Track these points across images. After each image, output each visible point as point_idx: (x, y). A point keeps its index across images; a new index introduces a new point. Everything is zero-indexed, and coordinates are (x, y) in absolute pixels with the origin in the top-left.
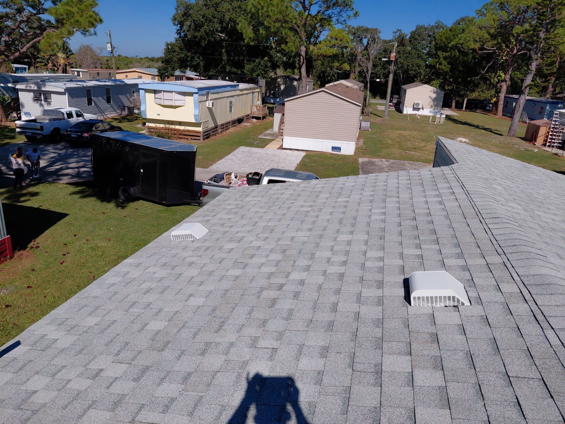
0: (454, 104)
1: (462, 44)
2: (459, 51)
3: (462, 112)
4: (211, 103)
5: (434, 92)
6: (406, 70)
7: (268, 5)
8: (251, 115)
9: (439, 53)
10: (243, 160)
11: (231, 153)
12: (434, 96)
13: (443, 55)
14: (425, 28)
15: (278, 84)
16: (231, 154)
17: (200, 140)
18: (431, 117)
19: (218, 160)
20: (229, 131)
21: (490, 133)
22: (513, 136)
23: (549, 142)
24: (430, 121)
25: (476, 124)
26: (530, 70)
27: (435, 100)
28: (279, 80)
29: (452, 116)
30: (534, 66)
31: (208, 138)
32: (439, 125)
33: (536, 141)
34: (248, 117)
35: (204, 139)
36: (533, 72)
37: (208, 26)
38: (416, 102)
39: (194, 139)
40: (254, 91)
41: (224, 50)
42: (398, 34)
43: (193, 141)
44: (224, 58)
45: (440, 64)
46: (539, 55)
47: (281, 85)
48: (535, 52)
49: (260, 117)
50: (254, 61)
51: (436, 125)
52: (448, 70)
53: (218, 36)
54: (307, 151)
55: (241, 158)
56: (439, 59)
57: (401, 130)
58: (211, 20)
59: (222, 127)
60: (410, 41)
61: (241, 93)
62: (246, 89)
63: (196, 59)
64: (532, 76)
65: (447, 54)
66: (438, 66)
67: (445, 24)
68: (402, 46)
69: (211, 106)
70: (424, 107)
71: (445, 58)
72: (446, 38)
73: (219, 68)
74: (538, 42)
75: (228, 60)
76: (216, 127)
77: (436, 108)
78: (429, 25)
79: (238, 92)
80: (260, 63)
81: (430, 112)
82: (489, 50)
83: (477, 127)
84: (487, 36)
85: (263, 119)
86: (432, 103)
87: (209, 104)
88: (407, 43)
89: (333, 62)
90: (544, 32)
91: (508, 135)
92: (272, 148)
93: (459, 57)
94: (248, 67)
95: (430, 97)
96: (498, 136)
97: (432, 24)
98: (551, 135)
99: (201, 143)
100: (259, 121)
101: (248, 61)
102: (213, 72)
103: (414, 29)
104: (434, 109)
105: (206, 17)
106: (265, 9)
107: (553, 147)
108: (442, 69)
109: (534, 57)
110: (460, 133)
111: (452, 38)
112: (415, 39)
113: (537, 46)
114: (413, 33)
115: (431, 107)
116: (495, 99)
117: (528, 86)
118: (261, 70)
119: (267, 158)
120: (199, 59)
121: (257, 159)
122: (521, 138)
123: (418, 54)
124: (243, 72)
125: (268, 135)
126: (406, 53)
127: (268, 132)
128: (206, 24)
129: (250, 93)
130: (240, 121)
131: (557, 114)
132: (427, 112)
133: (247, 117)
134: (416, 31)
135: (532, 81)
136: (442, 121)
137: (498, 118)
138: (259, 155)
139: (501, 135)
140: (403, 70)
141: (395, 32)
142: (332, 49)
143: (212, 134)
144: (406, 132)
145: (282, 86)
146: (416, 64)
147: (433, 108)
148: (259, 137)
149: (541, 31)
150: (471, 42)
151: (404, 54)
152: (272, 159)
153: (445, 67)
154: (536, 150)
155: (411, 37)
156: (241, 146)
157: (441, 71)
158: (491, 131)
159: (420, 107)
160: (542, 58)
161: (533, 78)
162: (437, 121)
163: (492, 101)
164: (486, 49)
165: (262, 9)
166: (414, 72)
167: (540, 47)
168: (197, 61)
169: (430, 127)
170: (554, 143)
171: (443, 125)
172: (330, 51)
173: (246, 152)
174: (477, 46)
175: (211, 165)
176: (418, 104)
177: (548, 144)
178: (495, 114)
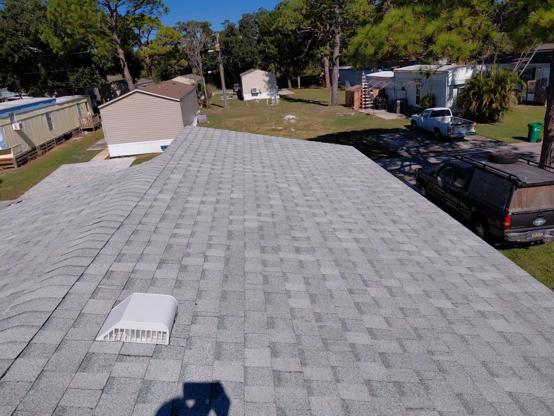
0: (290, 84)
1: (282, 27)
2: (282, 34)
3: (298, 90)
4: (18, 125)
5: (266, 76)
6: (243, 59)
7: (66, 12)
8: (81, 128)
9: (266, 38)
10: (62, 180)
11: (49, 174)
12: (267, 79)
13: (269, 39)
14: (250, 16)
15: (113, 90)
16: (49, 176)
17: (14, 167)
18: (267, 100)
19: (31, 187)
20: (53, 150)
21: (318, 105)
22: (336, 104)
23: (364, 104)
24: (267, 104)
25: (307, 99)
26: (335, 43)
27: (269, 83)
28: (112, 86)
29: (288, 95)
30: (338, 39)
31: (24, 164)
32: (275, 106)
33: (353, 105)
34: (78, 131)
35: (19, 166)
36: (339, 45)
37: (11, 41)
38: (253, 87)
39: (7, 168)
40: (79, 102)
41: (40, 65)
42: (227, 24)
43: (5, 171)
44: (42, 73)
45: (269, 48)
46: (340, 29)
47: (116, 91)
48: (336, 26)
49: (92, 128)
50: (77, 71)
51: (272, 106)
52: (276, 53)
53: (27, 51)
54: (138, 155)
55: (60, 178)
56: (267, 44)
57: (239, 117)
58: (13, 34)
59: (44, 147)
60: (240, 30)
61: (60, 107)
62: (67, 102)
63: (9, 79)
64: (339, 48)
65: (272, 38)
66: (267, 50)
67: (268, 10)
68: (233, 36)
69: (19, 129)
70: (261, 91)
71: (272, 42)
72: (268, 23)
73: (39, 85)
74: (335, 17)
75: (48, 74)
76: (34, 149)
77: (272, 90)
78: (254, 13)
79: (56, 107)
80: (84, 72)
81: (268, 95)
82: (307, 29)
83: (308, 102)
84: (300, 17)
85: (96, 130)
86: (267, 86)
87: (16, 126)
88: (237, 32)
89: (170, 60)
90: (338, 8)
91: (331, 105)
92: (98, 160)
93: (283, 39)
94: (72, 78)
95: (264, 81)
96: (324, 106)
97: (256, 11)
98: (364, 98)
99: (16, 170)
100: (92, 132)
101: (70, 71)
102: (34, 90)
103: (241, 18)
104: (270, 92)
105: (6, 31)
106: (63, 15)
107: (368, 107)
108: (271, 53)
109: (336, 31)
110: (293, 110)
111: (273, 22)
112: (244, 28)
113: (336, 21)
114: (241, 22)
115: (267, 90)
116: (323, 73)
117: (337, 58)
118: (87, 79)
119: (91, 172)
120: (13, 78)
121: (79, 175)
122: (343, 105)
123: (250, 41)
124: (67, 84)
125: (97, 147)
126: (239, 42)
127: (99, 142)
128: (8, 38)
129: (75, 105)
130: (67, 137)
131: (364, 79)
132: (264, 95)
133: (76, 131)
134: (243, 20)
135: (340, 52)
136: (278, 102)
137: (328, 90)
138: (83, 170)
139: (327, 105)
140: (240, 59)
141: (224, 23)
142: (164, 48)
143: (30, 157)
144: (243, 118)
145: (118, 91)
146: (250, 51)
147: (269, 90)
148: (88, 150)
149: (335, 7)
150: (288, 24)
151: (237, 43)
152: (97, 172)
153: (273, 50)
154: (353, 114)
155: (240, 27)
156: (62, 164)
157: (270, 55)
158: (319, 104)
159: (258, 91)
160: (343, 31)
161: (340, 49)
162: (273, 102)
163: (321, 76)
164: (304, 29)
165: (61, 16)
166: (250, 59)
167: (338, 22)
168: (10, 80)
169: (267, 109)
170: (368, 104)
171: (279, 105)
172: (163, 49)
173: (67, 170)
174: (294, 27)
175: (22, 194)
176: (255, 90)
177: (363, 106)
178: (325, 87)
